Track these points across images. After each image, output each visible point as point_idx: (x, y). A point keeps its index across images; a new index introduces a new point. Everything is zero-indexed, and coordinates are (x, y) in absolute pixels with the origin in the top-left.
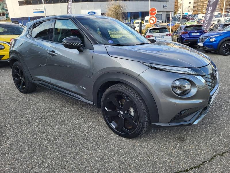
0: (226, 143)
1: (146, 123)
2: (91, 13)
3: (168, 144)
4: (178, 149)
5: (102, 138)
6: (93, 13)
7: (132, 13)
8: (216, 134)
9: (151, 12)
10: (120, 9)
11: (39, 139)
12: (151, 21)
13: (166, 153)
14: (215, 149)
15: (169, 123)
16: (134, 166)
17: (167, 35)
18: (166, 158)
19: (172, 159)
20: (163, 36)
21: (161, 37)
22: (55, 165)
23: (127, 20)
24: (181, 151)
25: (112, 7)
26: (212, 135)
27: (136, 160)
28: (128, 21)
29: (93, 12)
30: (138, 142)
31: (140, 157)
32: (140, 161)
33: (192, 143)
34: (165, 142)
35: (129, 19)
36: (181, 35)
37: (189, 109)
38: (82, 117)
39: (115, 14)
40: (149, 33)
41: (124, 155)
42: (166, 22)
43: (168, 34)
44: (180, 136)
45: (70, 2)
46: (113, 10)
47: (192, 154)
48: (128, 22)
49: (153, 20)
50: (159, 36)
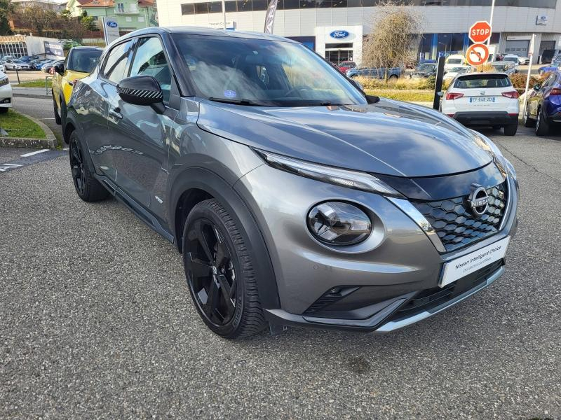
0: (482, 404)
1: (251, 305)
2: (337, 35)
3: (314, 372)
4: (331, 391)
5: (167, 325)
6: (343, 35)
7: (445, 36)
8: (469, 373)
9: (476, 32)
10: (406, 26)
11: (39, 302)
12: (474, 55)
13: (291, 393)
14: (434, 413)
15: (305, 314)
16: (188, 407)
17: (504, 95)
18: (282, 405)
19: (295, 412)
20: (493, 98)
21: (486, 98)
22: (26, 363)
23: (427, 55)
24: (334, 398)
25: (387, 19)
26: (456, 372)
27: (205, 395)
28: (430, 55)
29: (343, 32)
30: (243, 350)
31: (220, 389)
32: (212, 398)
33: (383, 381)
34: (309, 365)
35: (434, 50)
36: (548, 98)
37: (361, 286)
38: (161, 270)
39: (391, 36)
40: (454, 87)
41: (186, 376)
42: (540, 62)
43: (508, 93)
44: (360, 358)
45: (273, 6)
46: (387, 26)
47: (360, 410)
48: (430, 58)
49: (479, 54)
50: (483, 95)
